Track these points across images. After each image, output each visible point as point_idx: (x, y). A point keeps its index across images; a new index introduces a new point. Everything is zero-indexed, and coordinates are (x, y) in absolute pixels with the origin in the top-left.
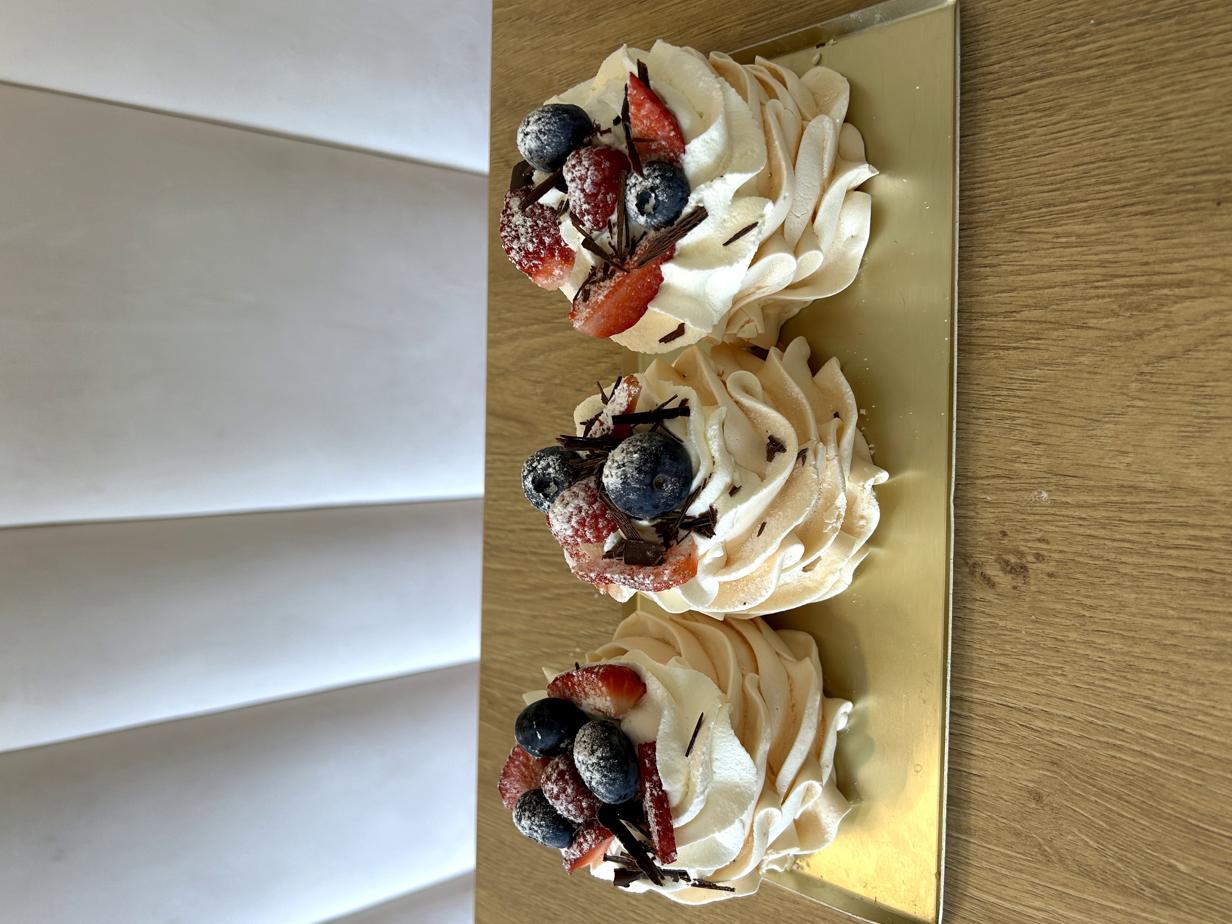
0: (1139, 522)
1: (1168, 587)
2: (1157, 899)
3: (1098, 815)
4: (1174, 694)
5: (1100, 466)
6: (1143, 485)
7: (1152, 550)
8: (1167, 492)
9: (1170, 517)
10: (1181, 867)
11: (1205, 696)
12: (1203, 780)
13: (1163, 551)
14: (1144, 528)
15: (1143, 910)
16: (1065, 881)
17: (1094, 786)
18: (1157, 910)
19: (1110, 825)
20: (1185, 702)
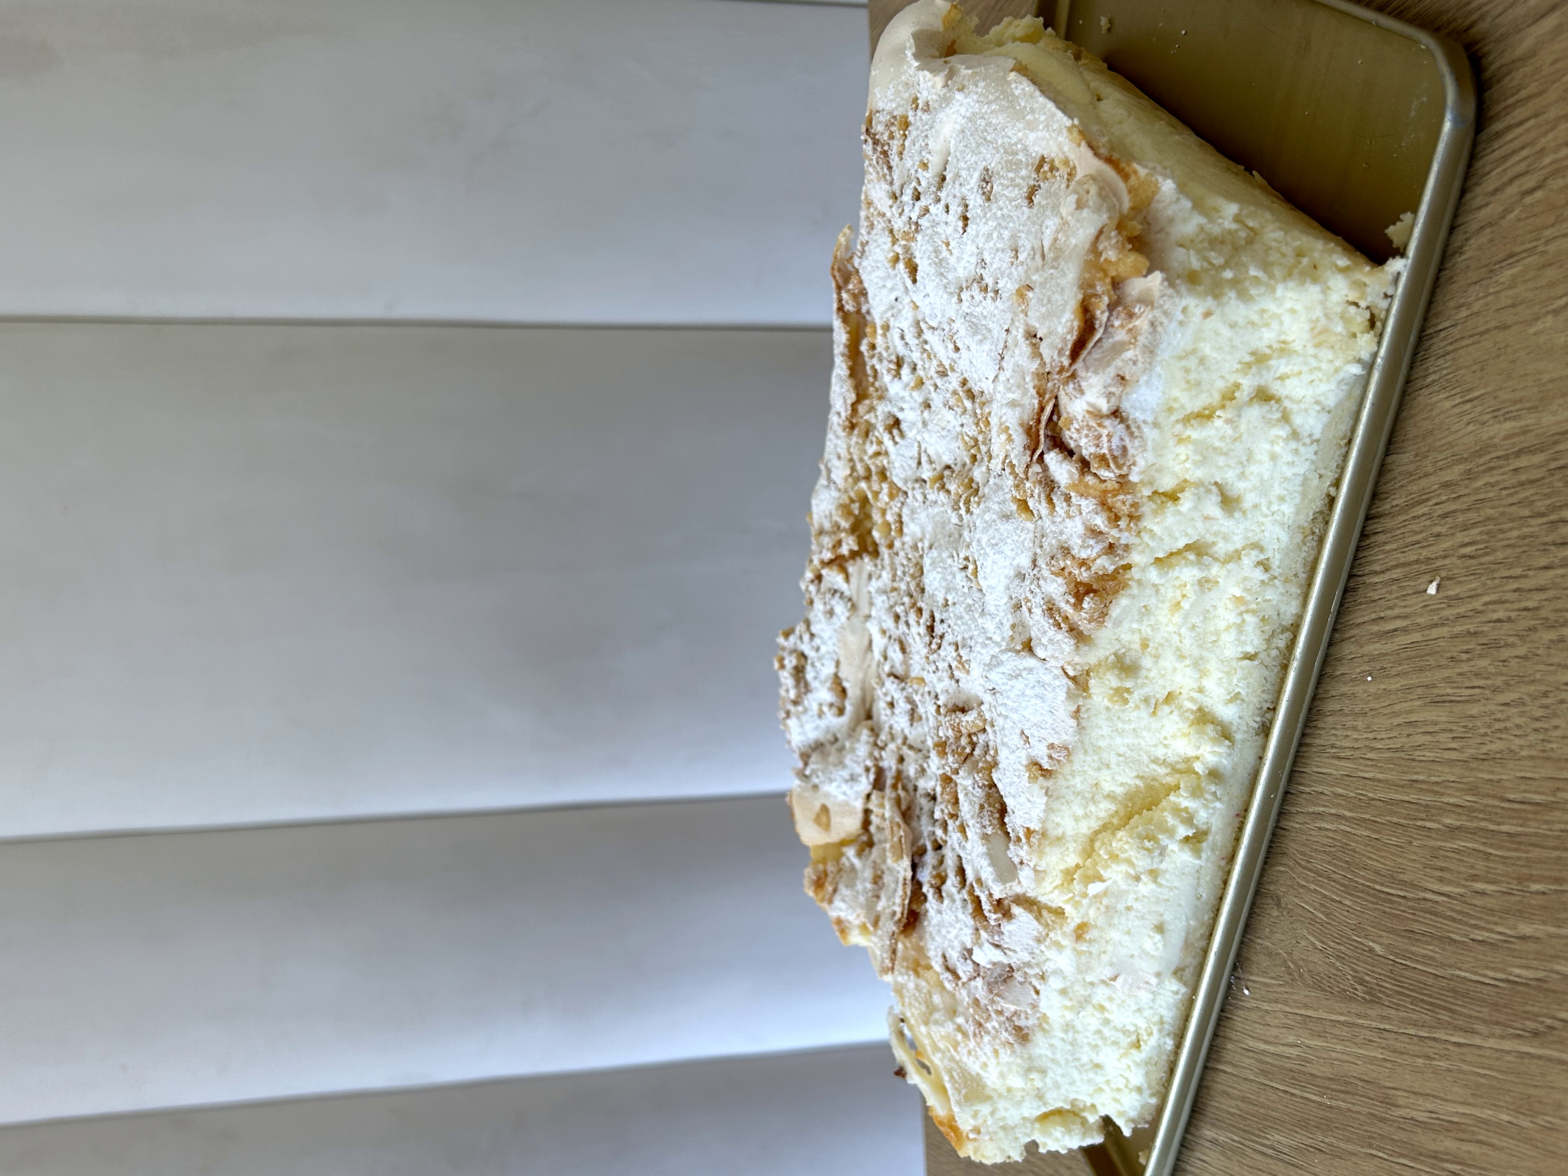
2: (1367, 997)
3: (1318, 906)
4: (1349, 733)
10: (1378, 948)
11: (1368, 728)
12: (1379, 832)
15: (1359, 1016)
16: (1306, 1000)
17: (1311, 870)
18: (1369, 1012)
19: (1326, 915)
20: (1357, 740)
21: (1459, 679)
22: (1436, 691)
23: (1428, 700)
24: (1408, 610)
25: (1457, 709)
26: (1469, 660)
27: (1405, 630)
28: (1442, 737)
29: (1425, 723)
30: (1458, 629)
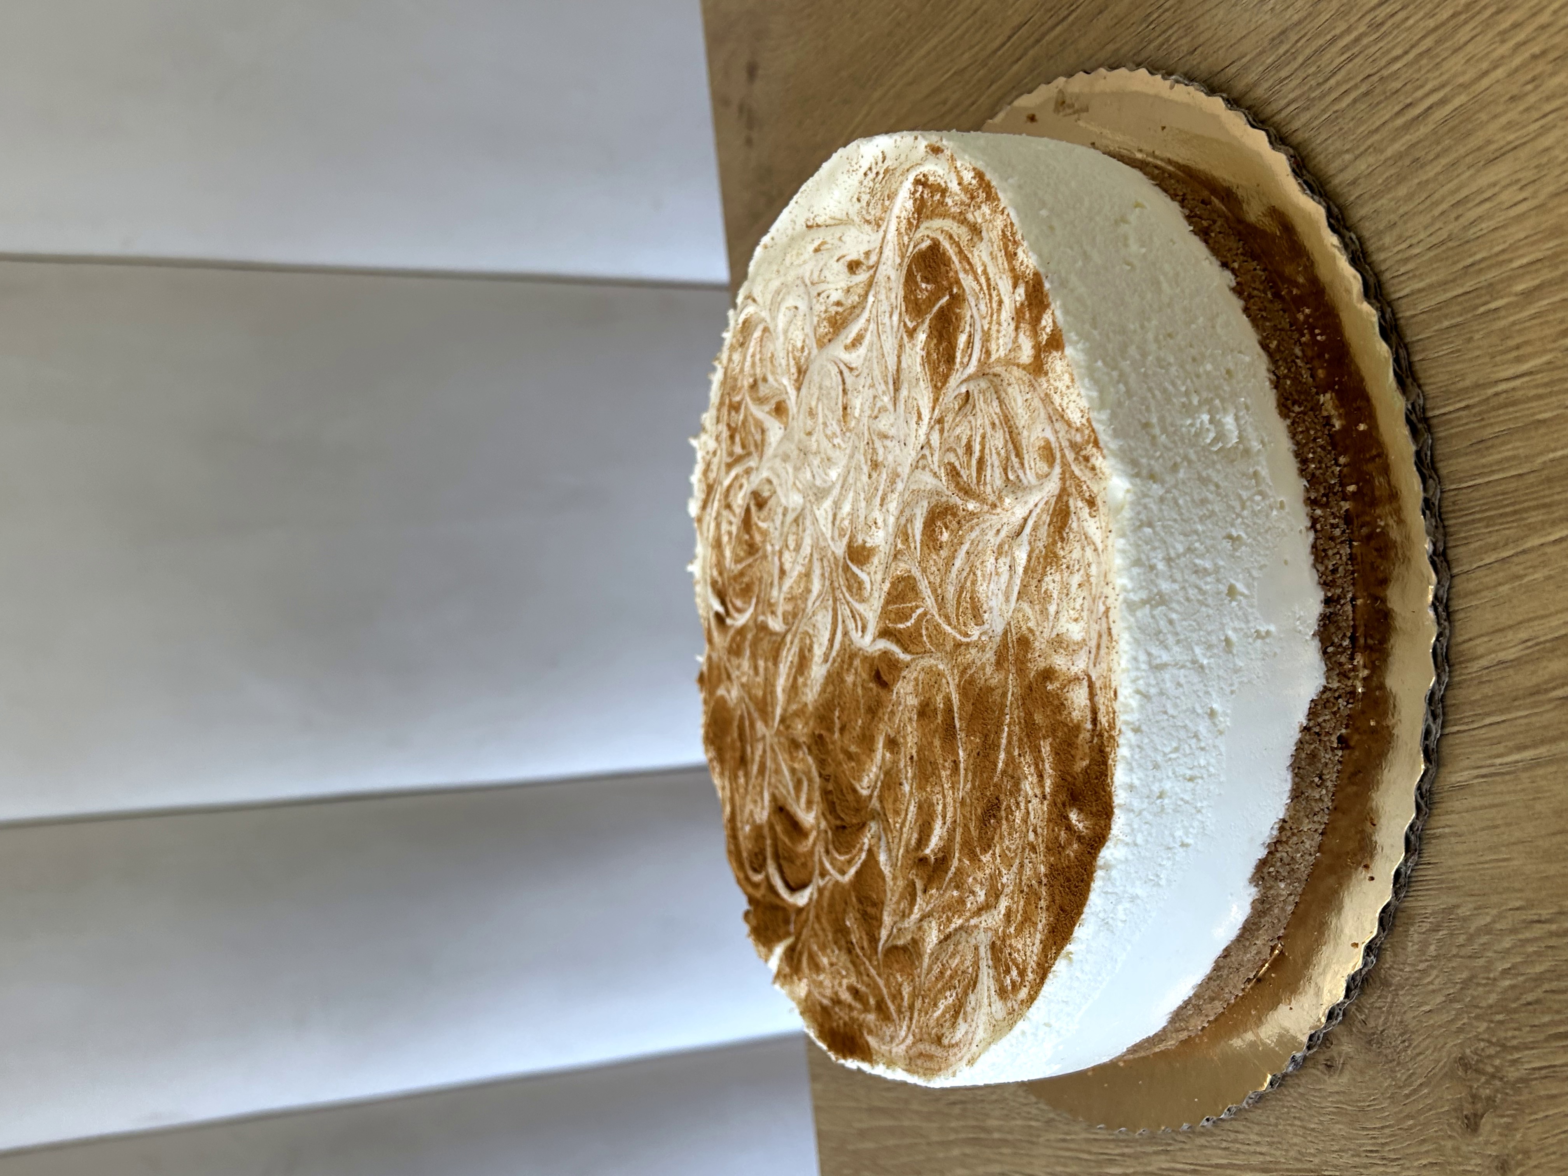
0: (1296, 70)
1: (1336, 129)
5: (1249, 34)
6: (1289, 23)
7: (1313, 95)
8: (1310, 14)
9: (1321, 42)
11: (1401, 239)
13: (1323, 88)
14: (1301, 75)
21: (1525, 116)
22: (1493, 147)
23: (1482, 163)
24: (1445, 77)
25: (1523, 153)
26: (1536, 88)
27: (1443, 102)
28: (1504, 197)
29: (1480, 191)
30: (1517, 61)
